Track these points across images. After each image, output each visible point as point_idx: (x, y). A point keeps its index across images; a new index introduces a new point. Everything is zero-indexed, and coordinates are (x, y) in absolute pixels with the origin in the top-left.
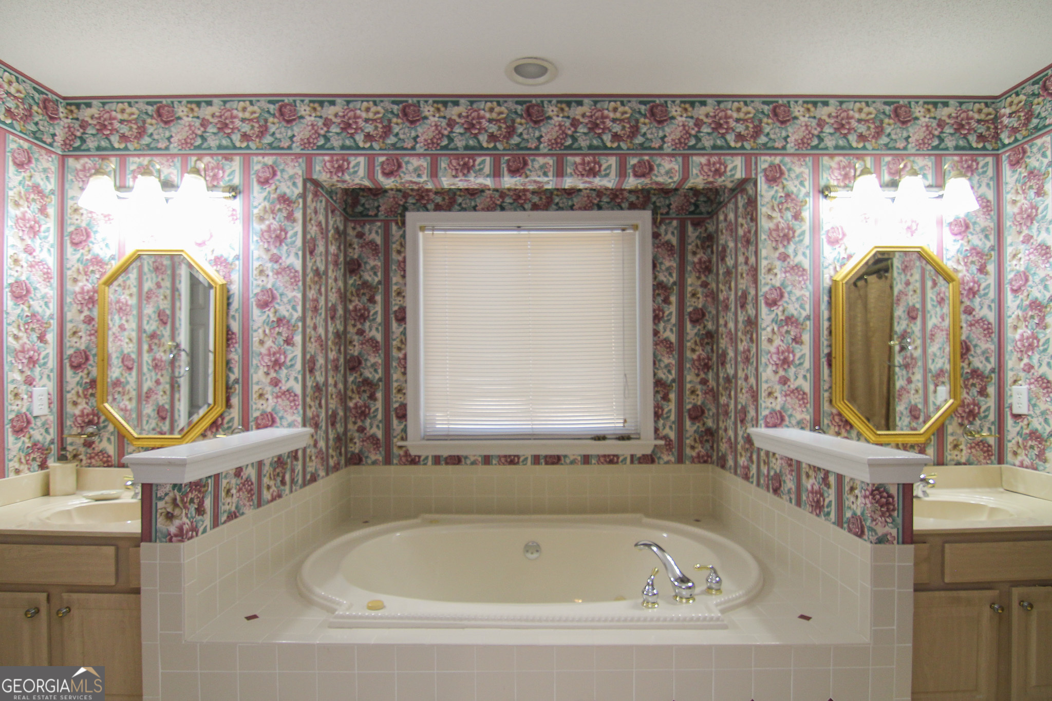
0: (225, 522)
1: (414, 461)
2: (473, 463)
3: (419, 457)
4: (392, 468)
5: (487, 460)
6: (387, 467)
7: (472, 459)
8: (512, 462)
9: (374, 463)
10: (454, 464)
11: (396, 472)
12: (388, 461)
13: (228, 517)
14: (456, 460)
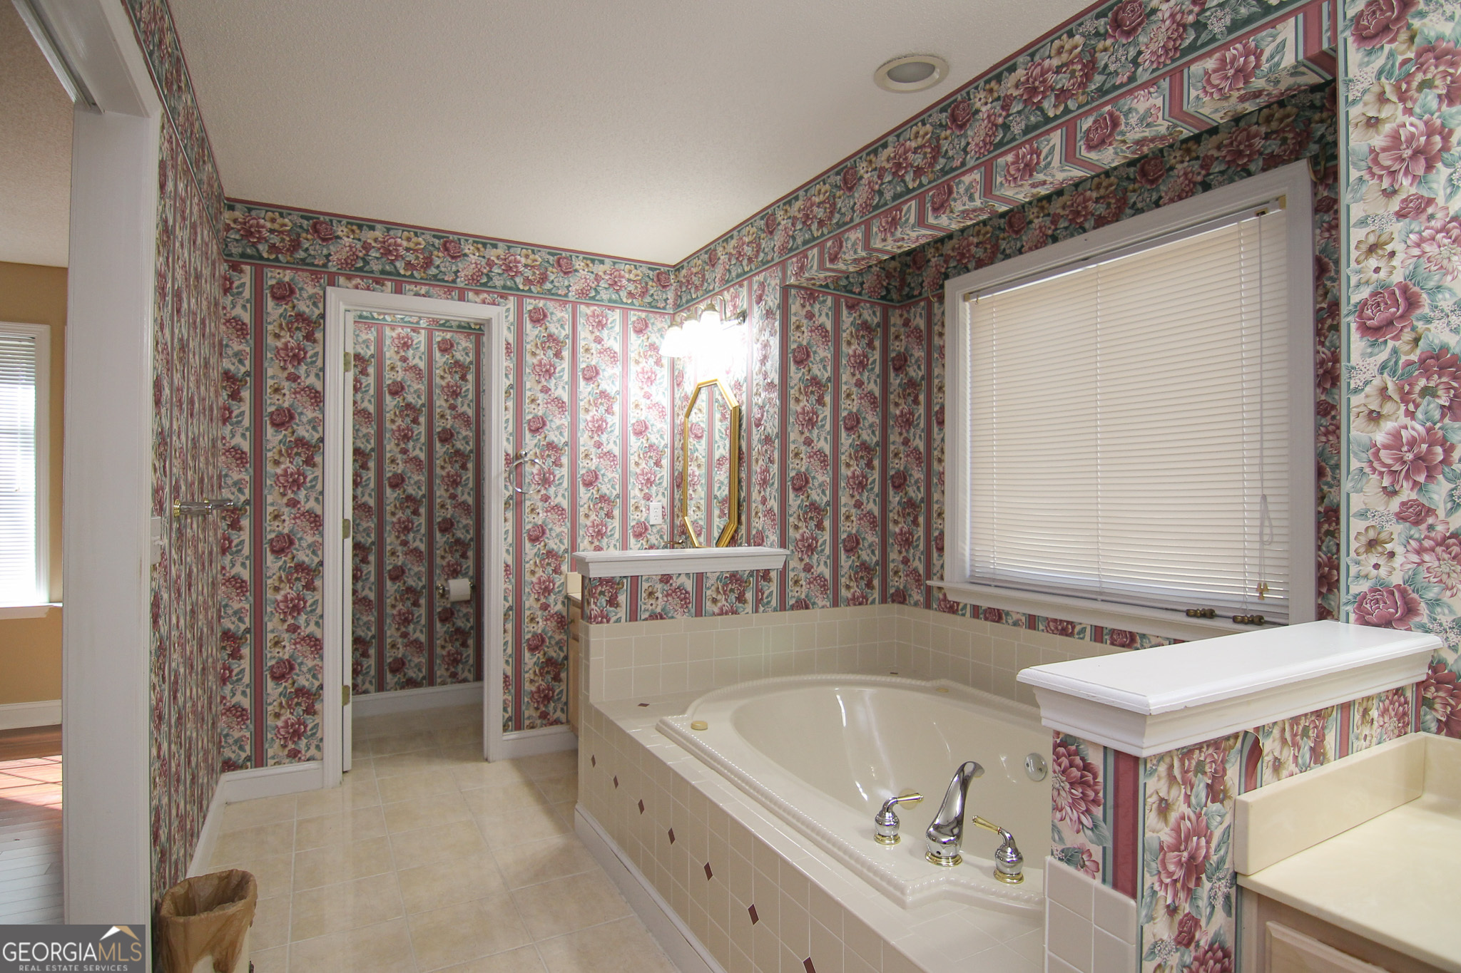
0: (646, 619)
1: (952, 608)
2: (1016, 624)
3: (958, 604)
4: (931, 613)
5: (1032, 622)
6: (927, 611)
7: (1015, 617)
8: (1064, 632)
9: (916, 604)
10: (994, 621)
11: (935, 619)
12: (928, 606)
13: (650, 616)
14: (996, 616)
